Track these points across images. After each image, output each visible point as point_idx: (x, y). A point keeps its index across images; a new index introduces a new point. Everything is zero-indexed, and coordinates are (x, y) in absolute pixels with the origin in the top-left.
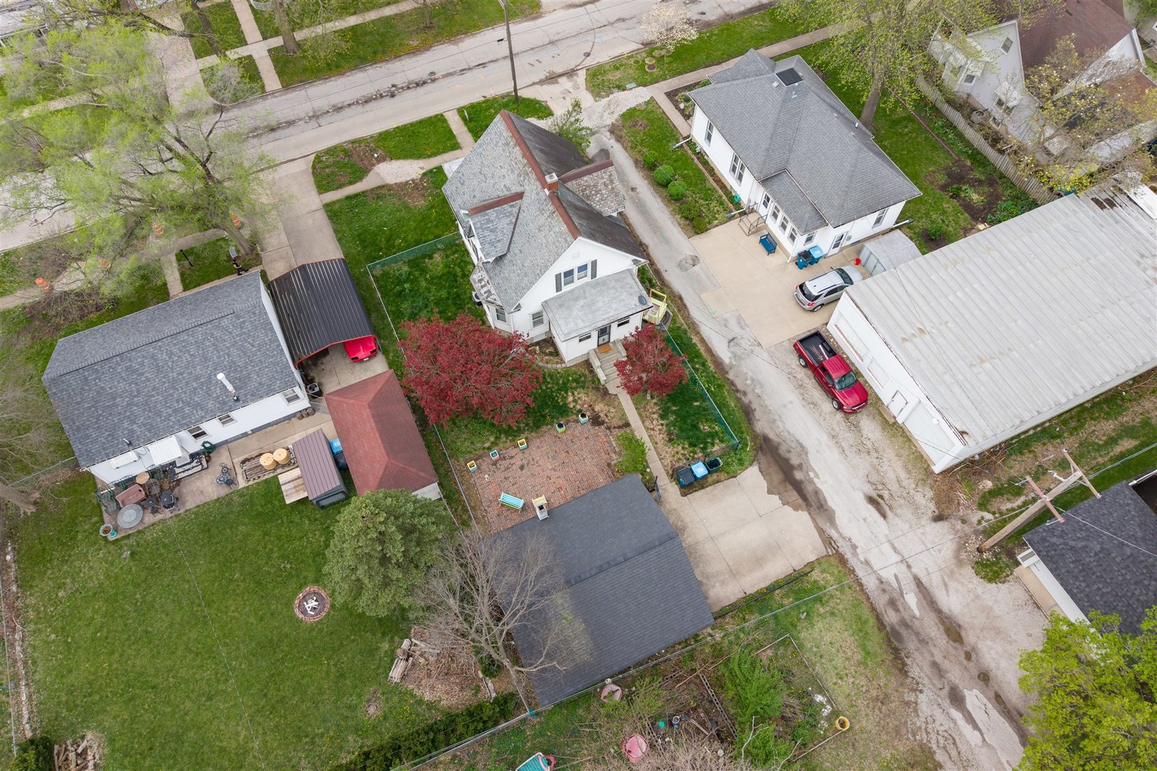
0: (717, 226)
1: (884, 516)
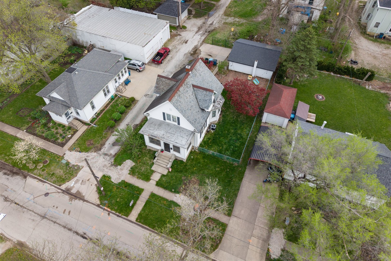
0: (127, 97)
1: (188, 41)
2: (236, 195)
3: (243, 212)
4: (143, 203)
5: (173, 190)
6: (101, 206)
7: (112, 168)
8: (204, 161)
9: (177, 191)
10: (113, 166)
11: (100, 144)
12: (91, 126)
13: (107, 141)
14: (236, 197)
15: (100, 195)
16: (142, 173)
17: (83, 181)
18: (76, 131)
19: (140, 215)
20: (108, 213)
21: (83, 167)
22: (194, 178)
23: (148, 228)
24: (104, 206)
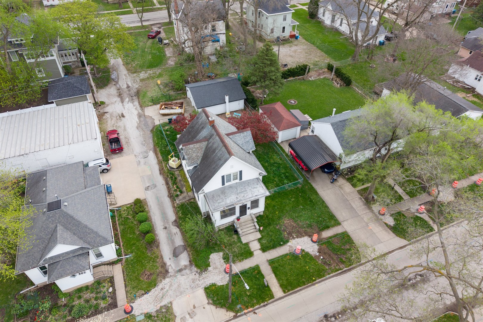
0: (128, 204)
1: (122, 114)
2: (327, 207)
3: (343, 214)
4: (271, 275)
5: (282, 243)
6: (239, 314)
7: (204, 275)
8: (276, 202)
9: (286, 242)
10: (203, 273)
11: (160, 267)
12: (124, 260)
13: (163, 258)
14: (328, 208)
15: (226, 307)
16: (239, 253)
17: (189, 314)
18: (111, 280)
19: (281, 286)
20: (252, 313)
21: (171, 303)
22: (285, 220)
23: (300, 288)
24: (243, 311)
